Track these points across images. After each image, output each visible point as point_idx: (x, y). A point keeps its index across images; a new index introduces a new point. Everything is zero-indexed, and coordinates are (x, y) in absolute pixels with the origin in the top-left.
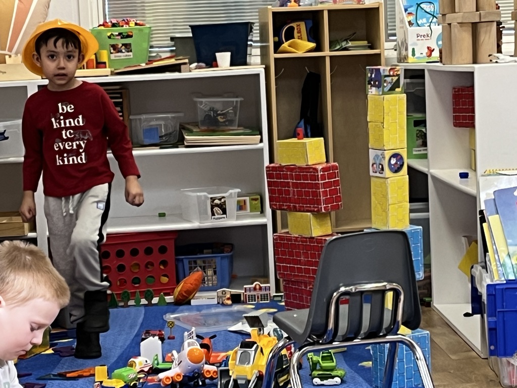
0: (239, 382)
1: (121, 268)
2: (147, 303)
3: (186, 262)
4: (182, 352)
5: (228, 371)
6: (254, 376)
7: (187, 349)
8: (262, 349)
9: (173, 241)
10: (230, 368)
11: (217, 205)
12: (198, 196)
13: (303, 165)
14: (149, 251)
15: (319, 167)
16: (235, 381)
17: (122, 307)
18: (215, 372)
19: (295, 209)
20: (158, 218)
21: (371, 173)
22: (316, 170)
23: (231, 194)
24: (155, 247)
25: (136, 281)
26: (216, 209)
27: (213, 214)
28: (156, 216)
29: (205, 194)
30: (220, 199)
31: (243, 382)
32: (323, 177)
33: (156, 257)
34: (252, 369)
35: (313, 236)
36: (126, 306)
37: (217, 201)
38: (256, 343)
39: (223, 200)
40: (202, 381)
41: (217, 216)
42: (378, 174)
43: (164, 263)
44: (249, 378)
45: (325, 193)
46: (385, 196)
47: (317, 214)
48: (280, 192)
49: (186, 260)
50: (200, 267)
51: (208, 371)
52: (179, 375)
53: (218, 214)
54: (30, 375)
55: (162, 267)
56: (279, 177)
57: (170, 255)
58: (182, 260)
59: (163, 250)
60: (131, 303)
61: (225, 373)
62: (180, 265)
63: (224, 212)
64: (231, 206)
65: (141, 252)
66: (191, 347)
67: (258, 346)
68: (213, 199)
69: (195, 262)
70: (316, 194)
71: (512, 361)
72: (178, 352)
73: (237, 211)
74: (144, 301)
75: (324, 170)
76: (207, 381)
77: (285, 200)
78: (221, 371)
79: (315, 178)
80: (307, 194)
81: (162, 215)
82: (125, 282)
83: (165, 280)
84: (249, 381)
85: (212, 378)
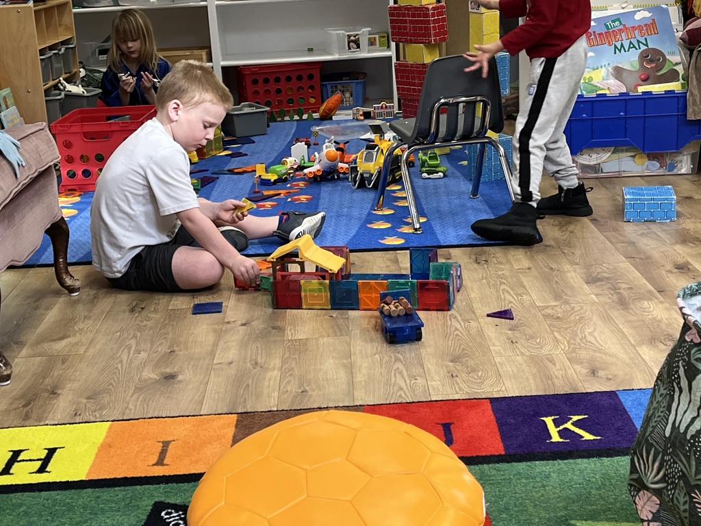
0: (365, 175)
1: (279, 91)
2: (298, 118)
3: (329, 87)
4: (321, 153)
5: (357, 167)
6: (376, 171)
7: (325, 151)
8: (382, 150)
9: (318, 70)
10: (358, 165)
11: (352, 41)
12: (338, 34)
13: (418, 5)
14: (300, 78)
15: (430, 7)
16: (362, 175)
17: (280, 121)
18: (347, 168)
19: (411, 42)
20: (307, 52)
21: (470, 10)
22: (427, 9)
23: (364, 31)
24: (305, 75)
25: (290, 101)
26: (351, 44)
27: (350, 49)
28: (305, 50)
29: (343, 32)
30: (355, 36)
31: (368, 175)
32: (433, 15)
33: (305, 83)
34: (375, 165)
35: (425, 62)
36: (283, 121)
37: (352, 38)
38: (377, 146)
39: (357, 37)
40: (337, 176)
41: (352, 50)
42: (475, 11)
43: (312, 87)
44: (372, 172)
45: (434, 27)
46: (480, 28)
47: (428, 45)
48: (400, 28)
49: (329, 85)
50: (340, 91)
51: (342, 168)
52: (319, 170)
53: (354, 48)
54: (208, 170)
55: (310, 90)
56: (398, 15)
57: (316, 81)
58: (326, 85)
59: (311, 77)
60: (287, 118)
61: (354, 169)
62: (324, 89)
63: (358, 47)
64: (364, 42)
65: (294, 78)
66: (329, 149)
67: (379, 148)
68: (349, 36)
69: (336, 87)
70: (427, 29)
71: (576, 159)
72: (319, 154)
73: (369, 46)
74: (296, 117)
75: (434, 9)
76: (341, 175)
77: (404, 34)
78: (352, 168)
79: (427, 15)
80: (421, 29)
81: (310, 50)
82: (282, 102)
83: (312, 101)
84: (372, 175)
85: (344, 173)
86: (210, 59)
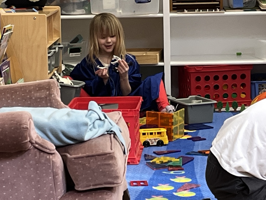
1: (216, 87)
2: (233, 110)
3: (257, 85)
9: (250, 71)
14: (234, 77)
17: (217, 112)
20: (236, 56)
24: (239, 75)
25: (226, 96)
28: (235, 55)
33: (239, 81)
36: (220, 111)
43: (243, 85)
49: (257, 83)
55: (242, 88)
57: (248, 80)
58: (254, 84)
59: (243, 77)
60: (223, 109)
62: (253, 87)
65: (230, 77)
69: (263, 85)
74: (231, 109)
81: (239, 54)
82: (219, 96)
83: (243, 96)
86: (162, 59)
